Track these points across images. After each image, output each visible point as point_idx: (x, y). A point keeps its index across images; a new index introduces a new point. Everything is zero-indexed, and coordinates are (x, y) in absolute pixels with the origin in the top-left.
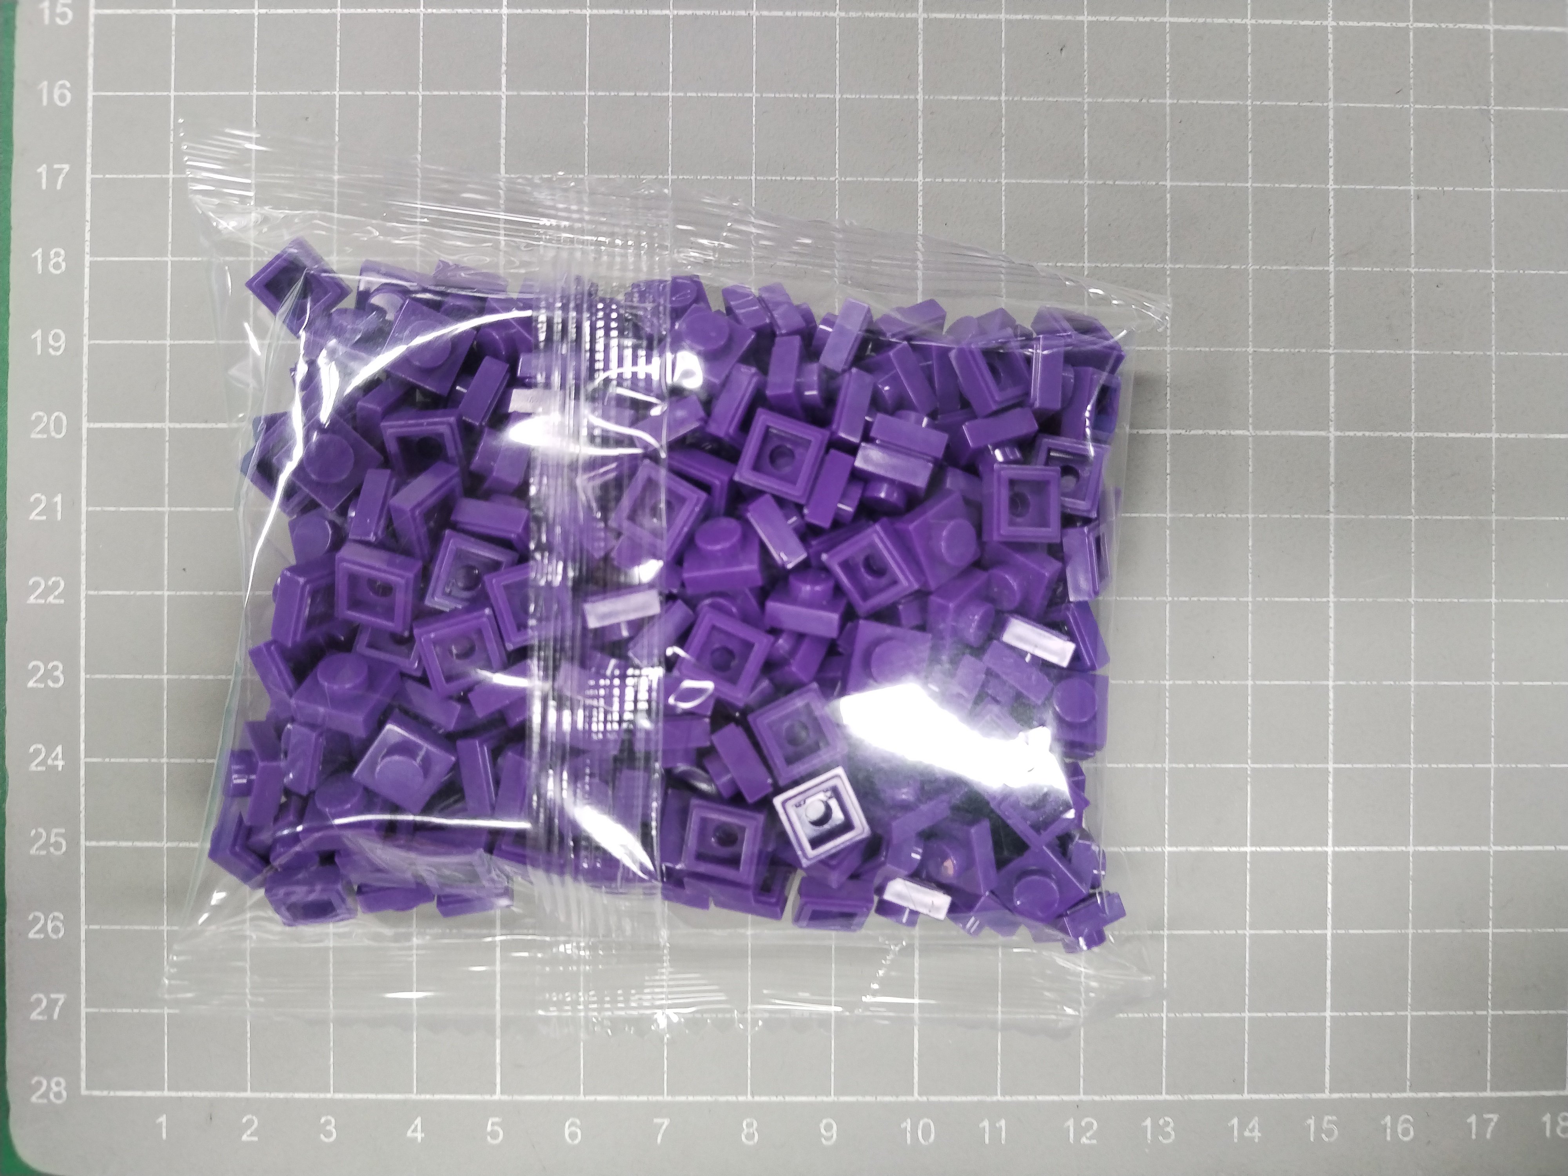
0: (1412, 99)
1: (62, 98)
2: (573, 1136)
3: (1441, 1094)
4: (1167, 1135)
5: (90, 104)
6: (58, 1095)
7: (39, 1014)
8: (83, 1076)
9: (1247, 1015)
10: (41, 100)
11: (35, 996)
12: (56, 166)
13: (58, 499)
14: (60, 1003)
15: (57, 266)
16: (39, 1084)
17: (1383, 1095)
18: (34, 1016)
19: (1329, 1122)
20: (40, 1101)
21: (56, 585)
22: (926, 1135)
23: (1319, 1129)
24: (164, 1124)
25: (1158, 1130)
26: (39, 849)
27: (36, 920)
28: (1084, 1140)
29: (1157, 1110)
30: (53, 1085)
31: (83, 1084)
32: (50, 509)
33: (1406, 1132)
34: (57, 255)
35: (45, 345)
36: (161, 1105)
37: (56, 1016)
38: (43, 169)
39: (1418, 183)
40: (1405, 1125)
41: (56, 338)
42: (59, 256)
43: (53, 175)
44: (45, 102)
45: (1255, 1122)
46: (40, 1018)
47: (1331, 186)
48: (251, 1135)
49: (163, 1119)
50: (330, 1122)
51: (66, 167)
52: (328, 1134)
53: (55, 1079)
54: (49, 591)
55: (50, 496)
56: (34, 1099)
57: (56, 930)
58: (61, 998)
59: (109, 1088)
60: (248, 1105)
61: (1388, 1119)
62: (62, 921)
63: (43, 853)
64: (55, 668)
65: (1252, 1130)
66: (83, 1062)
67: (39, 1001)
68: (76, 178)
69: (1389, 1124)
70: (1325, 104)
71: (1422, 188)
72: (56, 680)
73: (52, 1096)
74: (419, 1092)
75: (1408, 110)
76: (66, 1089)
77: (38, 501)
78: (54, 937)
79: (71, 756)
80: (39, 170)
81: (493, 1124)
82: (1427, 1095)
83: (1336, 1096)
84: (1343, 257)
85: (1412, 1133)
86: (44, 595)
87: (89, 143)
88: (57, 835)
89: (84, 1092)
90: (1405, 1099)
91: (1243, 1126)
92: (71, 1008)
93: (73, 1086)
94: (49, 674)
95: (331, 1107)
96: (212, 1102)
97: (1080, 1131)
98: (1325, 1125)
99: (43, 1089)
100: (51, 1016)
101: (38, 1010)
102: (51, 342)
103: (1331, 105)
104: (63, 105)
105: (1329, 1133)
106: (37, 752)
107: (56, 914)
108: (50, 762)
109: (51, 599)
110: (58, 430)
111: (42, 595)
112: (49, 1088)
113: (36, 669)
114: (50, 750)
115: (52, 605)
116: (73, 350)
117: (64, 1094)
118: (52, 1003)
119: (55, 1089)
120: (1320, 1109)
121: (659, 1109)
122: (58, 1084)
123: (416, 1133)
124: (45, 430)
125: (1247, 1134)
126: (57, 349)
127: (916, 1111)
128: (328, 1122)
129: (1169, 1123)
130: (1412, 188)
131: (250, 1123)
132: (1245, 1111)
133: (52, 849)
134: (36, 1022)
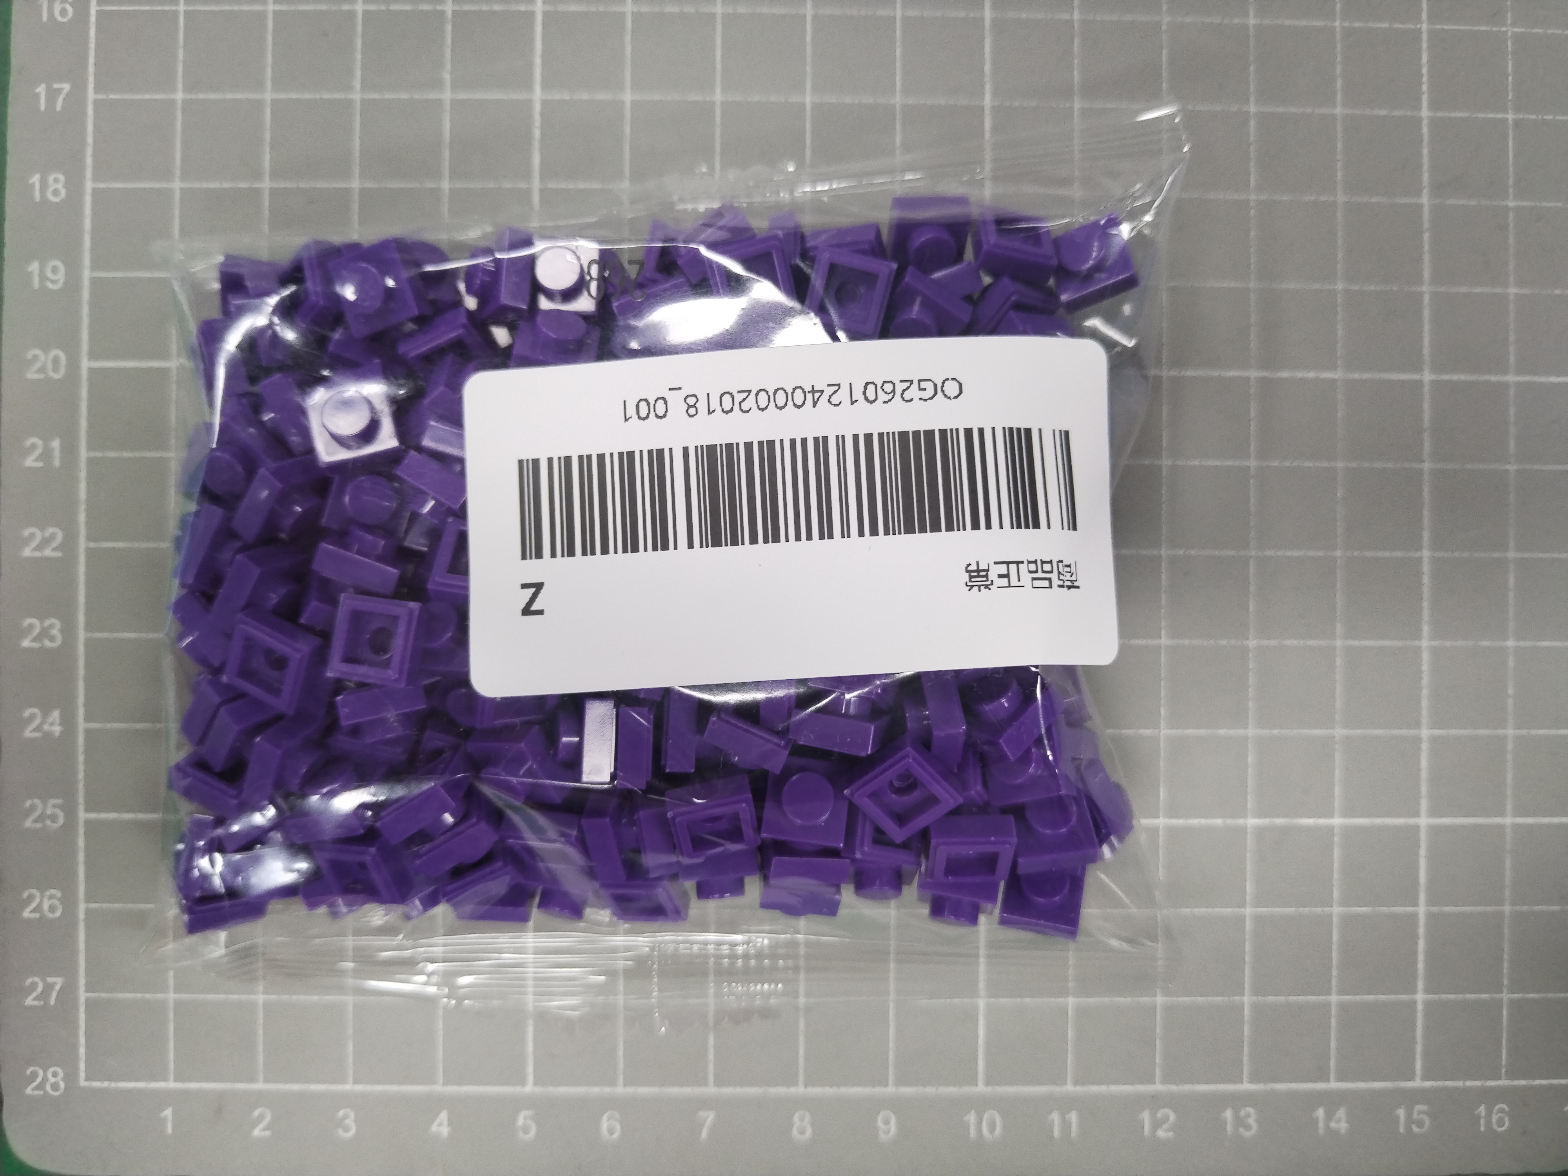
0: (1509, 22)
1: (63, 12)
2: (611, 1131)
3: (1537, 1082)
4: (1248, 1128)
5: (93, 19)
6: (55, 1087)
7: (34, 999)
8: (82, 1066)
9: (1334, 998)
10: (41, 17)
11: (29, 981)
12: (56, 86)
13: (56, 444)
14: (58, 987)
15: (56, 193)
16: (34, 1075)
17: (1478, 1083)
18: (29, 1001)
19: (1420, 1112)
20: (36, 1092)
21: (53, 536)
22: (992, 1127)
23: (1410, 1120)
24: (170, 1118)
25: (1240, 1122)
26: (36, 821)
27: (31, 898)
28: (1161, 1133)
29: (1237, 1101)
30: (50, 1075)
31: (82, 1075)
32: (46, 455)
33: (1501, 1123)
34: (56, 180)
35: (43, 278)
36: (164, 1098)
37: (52, 1001)
38: (41, 89)
39: (1518, 109)
40: (1500, 1115)
41: (55, 270)
42: (57, 183)
43: (52, 95)
44: (45, 18)
45: (1341, 1113)
46: (36, 1003)
47: (1425, 113)
48: (264, 1129)
49: (168, 1113)
50: (349, 1117)
51: (66, 87)
52: (346, 1129)
53: (52, 1070)
54: (45, 542)
55: (46, 440)
56: (29, 1091)
57: (52, 909)
58: (58, 982)
59: (109, 1078)
60: (259, 1099)
61: (1482, 1109)
62: (59, 900)
63: (39, 825)
64: (52, 626)
65: (1339, 1121)
66: (82, 1051)
67: (34, 986)
68: (77, 98)
69: (1483, 1114)
70: (1419, 26)
71: (1521, 116)
72: (52, 639)
73: (48, 1088)
74: (446, 1083)
75: (1506, 32)
76: (64, 1079)
77: (34, 446)
78: (51, 916)
79: (68, 721)
80: (37, 90)
81: (525, 1118)
82: (1523, 1082)
83: (1428, 1084)
84: (1438, 189)
85: (1507, 1123)
86: (40, 547)
87: (91, 61)
88: (52, 806)
89: (83, 1083)
90: (1499, 1086)
91: (1329, 1116)
92: (68, 993)
93: (71, 1077)
94: (45, 633)
95: (348, 1100)
96: (221, 1096)
97: (1157, 1124)
98: (1416, 1116)
99: (39, 1079)
100: (46, 1002)
101: (34, 995)
102: (49, 274)
103: (1424, 27)
104: (65, 20)
105: (1420, 1124)
106: (32, 717)
107: (53, 891)
108: (46, 727)
109: (48, 552)
110: (56, 369)
111: (39, 548)
112: (45, 1080)
113: (31, 627)
114: (46, 714)
115: (48, 559)
116: (72, 284)
117: (62, 1085)
118: (49, 988)
119: (52, 1080)
120: (1411, 1098)
121: (705, 1103)
122: (55, 1075)
123: (441, 1127)
124: (42, 370)
125: (1333, 1125)
126: (54, 282)
127: (982, 1104)
128: (346, 1117)
129: (1250, 1114)
130: (1510, 116)
131: (261, 1118)
132: (1332, 1101)
133: (48, 822)
134: (31, 1008)
